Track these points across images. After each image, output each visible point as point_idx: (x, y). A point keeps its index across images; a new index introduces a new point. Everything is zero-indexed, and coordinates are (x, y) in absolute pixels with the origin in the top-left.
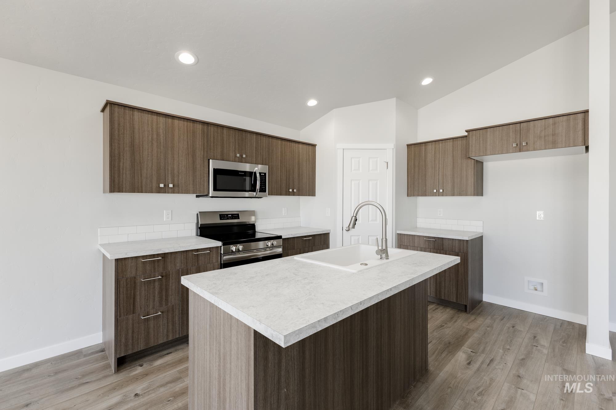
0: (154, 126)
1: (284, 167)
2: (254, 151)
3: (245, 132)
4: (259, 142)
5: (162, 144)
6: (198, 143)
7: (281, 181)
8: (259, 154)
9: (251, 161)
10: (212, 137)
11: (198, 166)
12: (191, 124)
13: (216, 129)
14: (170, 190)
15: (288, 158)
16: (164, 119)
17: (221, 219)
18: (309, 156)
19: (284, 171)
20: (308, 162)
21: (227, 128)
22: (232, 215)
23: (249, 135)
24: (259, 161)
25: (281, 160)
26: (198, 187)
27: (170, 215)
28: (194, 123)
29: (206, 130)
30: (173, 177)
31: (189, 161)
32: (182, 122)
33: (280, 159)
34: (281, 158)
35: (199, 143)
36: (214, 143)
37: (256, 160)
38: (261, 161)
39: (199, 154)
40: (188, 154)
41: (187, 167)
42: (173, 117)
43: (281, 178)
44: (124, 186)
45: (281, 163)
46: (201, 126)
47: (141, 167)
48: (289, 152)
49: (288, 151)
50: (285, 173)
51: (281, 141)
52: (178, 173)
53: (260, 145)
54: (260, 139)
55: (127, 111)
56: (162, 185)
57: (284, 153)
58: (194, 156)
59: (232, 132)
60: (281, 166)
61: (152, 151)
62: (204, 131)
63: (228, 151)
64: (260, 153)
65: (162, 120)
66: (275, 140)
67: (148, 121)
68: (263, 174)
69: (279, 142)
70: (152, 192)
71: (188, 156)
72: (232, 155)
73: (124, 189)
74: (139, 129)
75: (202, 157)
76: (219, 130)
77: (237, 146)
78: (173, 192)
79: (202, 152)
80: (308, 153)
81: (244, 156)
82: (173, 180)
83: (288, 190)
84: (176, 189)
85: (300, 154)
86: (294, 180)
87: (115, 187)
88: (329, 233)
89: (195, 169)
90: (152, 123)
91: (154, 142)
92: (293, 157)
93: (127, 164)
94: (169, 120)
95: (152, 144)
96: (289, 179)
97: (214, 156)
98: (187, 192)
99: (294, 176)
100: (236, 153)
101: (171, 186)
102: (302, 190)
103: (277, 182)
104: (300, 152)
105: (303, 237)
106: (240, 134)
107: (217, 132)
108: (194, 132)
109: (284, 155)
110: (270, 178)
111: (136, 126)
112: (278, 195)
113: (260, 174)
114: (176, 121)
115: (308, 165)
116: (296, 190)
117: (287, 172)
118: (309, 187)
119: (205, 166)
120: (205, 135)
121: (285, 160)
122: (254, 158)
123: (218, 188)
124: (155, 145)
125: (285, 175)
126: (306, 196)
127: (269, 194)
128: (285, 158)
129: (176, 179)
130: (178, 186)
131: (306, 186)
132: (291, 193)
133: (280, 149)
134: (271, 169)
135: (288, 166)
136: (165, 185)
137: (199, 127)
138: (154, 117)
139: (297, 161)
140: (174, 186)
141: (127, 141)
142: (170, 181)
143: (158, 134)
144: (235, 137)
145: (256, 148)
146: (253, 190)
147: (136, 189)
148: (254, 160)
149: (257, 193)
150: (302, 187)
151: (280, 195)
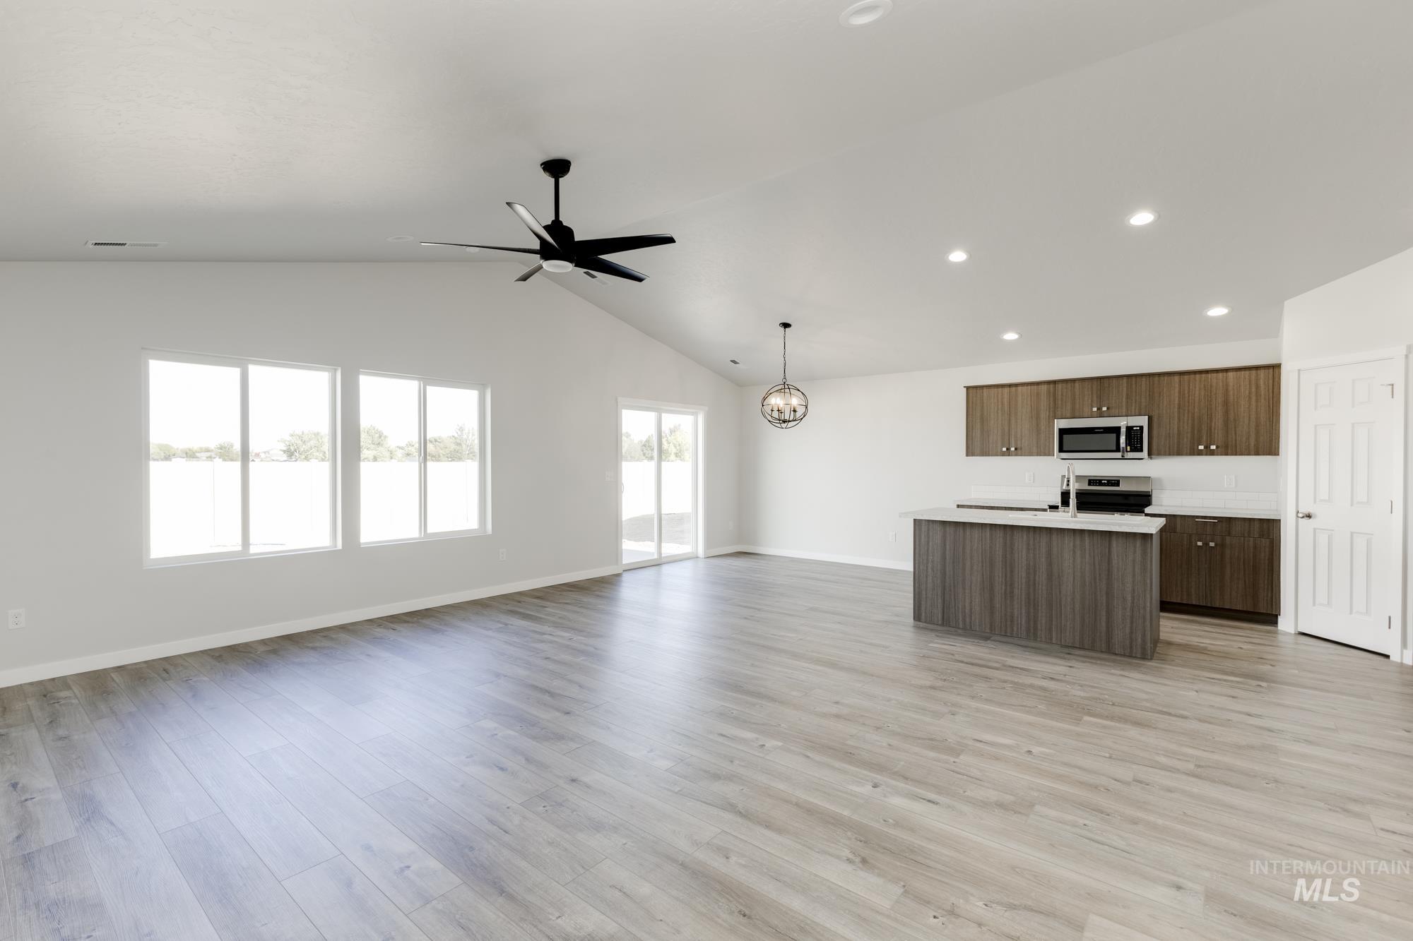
0: (1000, 398)
1: (1186, 415)
2: (1124, 400)
4: (1134, 386)
5: (1006, 412)
6: (1042, 404)
7: (1179, 435)
8: (1134, 401)
9: (1118, 414)
10: (1060, 393)
11: (1043, 428)
12: (1035, 387)
13: (1065, 385)
14: (1013, 454)
15: (1197, 399)
16: (1008, 389)
17: (1089, 485)
19: (1186, 419)
20: (1254, 398)
21: (1080, 381)
22: (1108, 481)
23: (1114, 381)
24: (1132, 411)
25: (1179, 405)
26: (1042, 449)
27: (1032, 478)
28: (1039, 386)
29: (1052, 389)
30: (1016, 441)
31: (1032, 423)
32: (1025, 388)
33: (1177, 402)
34: (1179, 401)
35: (1044, 403)
36: (1062, 401)
37: (1127, 410)
38: (1137, 411)
39: (1044, 415)
40: (1032, 417)
41: (1030, 430)
42: (1016, 385)
43: (1179, 431)
44: (976, 451)
45: (1179, 408)
46: (1046, 386)
47: (988, 434)
48: (1200, 389)
49: (1197, 388)
50: (1190, 421)
52: (1021, 436)
53: (1136, 390)
55: (979, 391)
56: (1004, 449)
57: (1186, 392)
58: (1038, 418)
59: (1086, 383)
60: (1179, 413)
61: (998, 419)
62: (1050, 392)
63: (1081, 407)
65: (1006, 390)
67: (994, 395)
68: (1138, 428)
70: (997, 456)
71: (1032, 419)
72: (1086, 409)
73: (976, 454)
74: (987, 403)
75: (1047, 418)
76: (1070, 385)
77: (1095, 398)
78: (1016, 455)
79: (1047, 413)
80: (1253, 382)
81: (1105, 409)
82: (1016, 443)
83: (1196, 447)
84: (1018, 452)
85: (1230, 388)
86: (1211, 433)
87: (970, 452)
88: (1280, 520)
89: (1038, 431)
90: (998, 396)
91: (1000, 412)
92: (1211, 395)
93: (977, 433)
94: (1013, 389)
95: (998, 413)
96: (1200, 431)
97: (1062, 414)
98: (1031, 454)
99: (1213, 424)
100: (1092, 407)
101: (1013, 449)
102: (1236, 446)
103: (1169, 436)
104: (1231, 384)
105: (1198, 517)
106: (1099, 383)
107: (1066, 388)
108: (1038, 394)
109: (1187, 395)
110: (1155, 432)
111: (985, 401)
112: (1173, 455)
113: (1129, 429)
114: (1020, 388)
115: (1254, 403)
116: (1217, 447)
117: (1193, 420)
118: (1257, 440)
119: (1049, 427)
120: (1052, 394)
121: (1189, 402)
122: (1124, 408)
123: (1064, 449)
124: (1000, 414)
125: (1190, 424)
126: (1249, 454)
127: (1150, 454)
128: (1189, 400)
129: (1019, 442)
130: (1021, 449)
131: (1248, 439)
132: (1204, 452)
133: (1177, 390)
134: (1155, 420)
135: (1196, 410)
136: (1007, 449)
137: (1044, 387)
138: (1000, 389)
139: (1220, 400)
140: (1016, 449)
141: (978, 414)
142: (1013, 445)
143: (1002, 404)
144: (1092, 387)
145: (1127, 395)
146: (1118, 450)
147: (985, 453)
148: (1124, 411)
149: (1145, 453)
150: (1236, 440)
151: (1179, 455)
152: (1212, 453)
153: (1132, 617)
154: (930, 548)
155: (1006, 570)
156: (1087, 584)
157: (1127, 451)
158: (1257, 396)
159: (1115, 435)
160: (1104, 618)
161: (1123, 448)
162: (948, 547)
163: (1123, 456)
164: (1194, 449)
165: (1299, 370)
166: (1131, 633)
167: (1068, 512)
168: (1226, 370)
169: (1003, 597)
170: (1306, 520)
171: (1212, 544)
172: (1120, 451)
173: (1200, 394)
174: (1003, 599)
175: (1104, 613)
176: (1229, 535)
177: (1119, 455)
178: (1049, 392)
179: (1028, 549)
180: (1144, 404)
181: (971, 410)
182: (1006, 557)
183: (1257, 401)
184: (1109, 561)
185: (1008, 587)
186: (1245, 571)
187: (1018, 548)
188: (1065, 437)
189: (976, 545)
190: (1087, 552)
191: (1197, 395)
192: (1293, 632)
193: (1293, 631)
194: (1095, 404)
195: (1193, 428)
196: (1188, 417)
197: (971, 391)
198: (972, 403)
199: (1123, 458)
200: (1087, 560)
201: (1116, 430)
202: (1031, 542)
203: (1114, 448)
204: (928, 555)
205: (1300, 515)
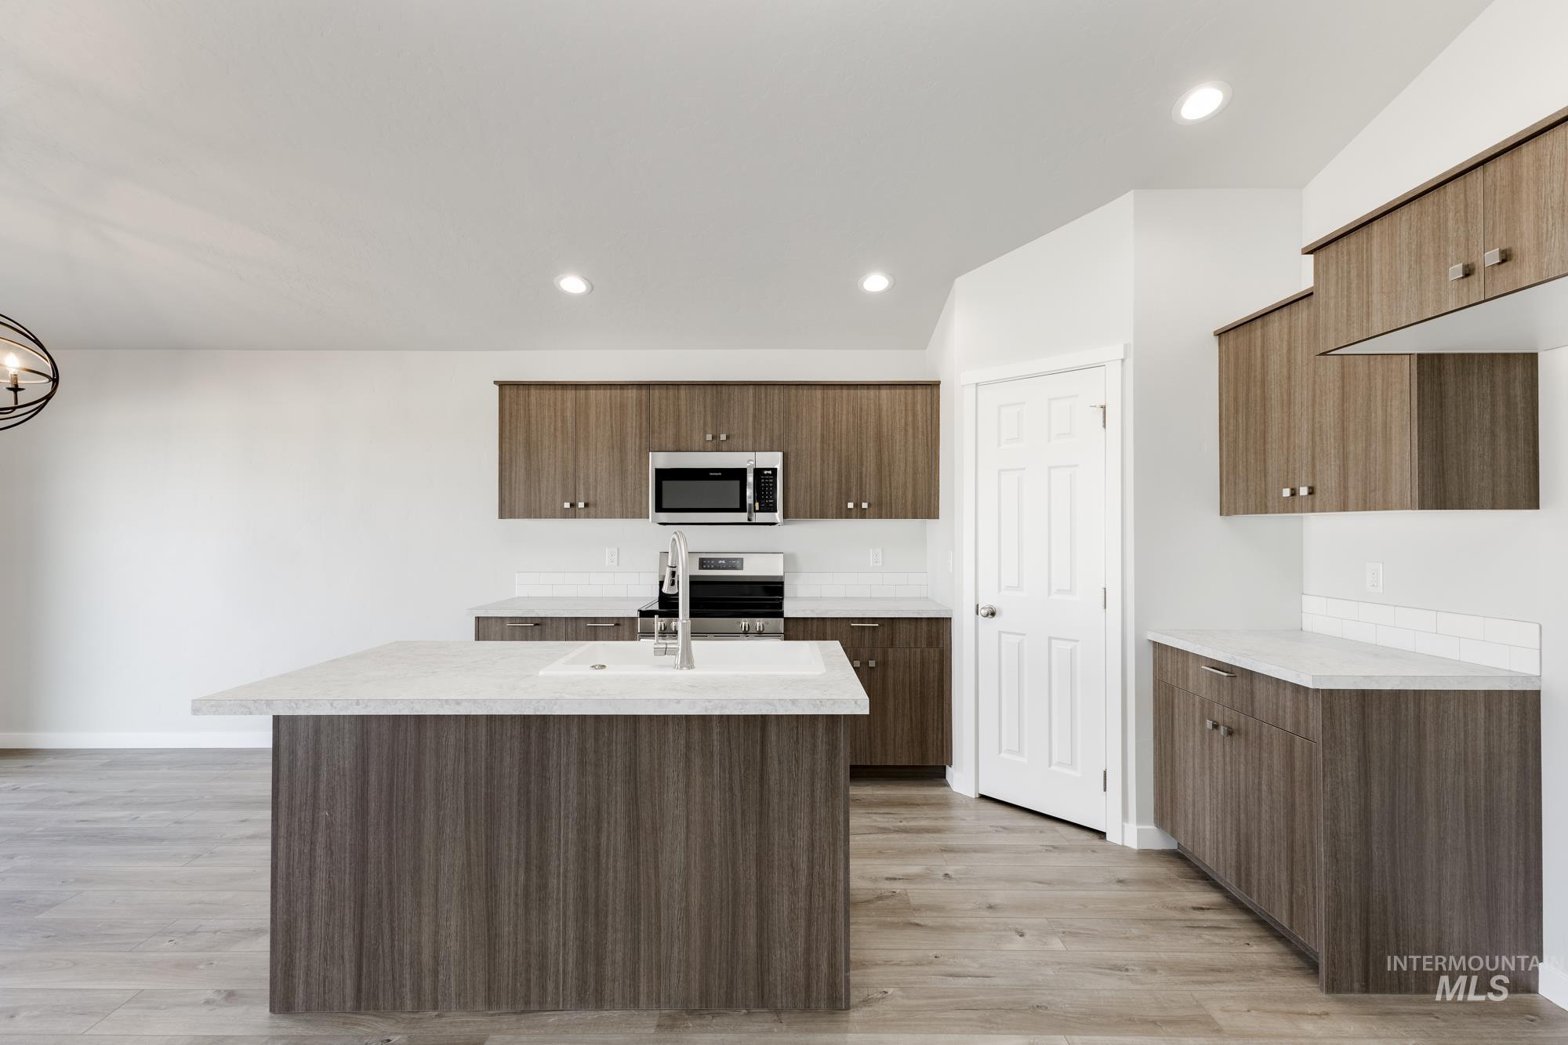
0: (559, 408)
1: (831, 454)
2: (750, 423)
3: (727, 387)
4: (763, 401)
5: (570, 435)
6: (629, 424)
7: (823, 485)
8: (763, 426)
9: (743, 447)
10: (657, 407)
11: (630, 467)
12: (617, 392)
13: (664, 392)
14: (582, 514)
15: (844, 427)
16: (573, 392)
17: (702, 568)
18: (914, 415)
19: (831, 460)
20: (910, 431)
21: (687, 386)
22: (727, 560)
23: (736, 390)
24: (763, 443)
25: (822, 436)
26: (629, 505)
27: (616, 557)
28: (623, 389)
29: (644, 398)
30: (587, 490)
31: (613, 459)
32: (601, 392)
33: (819, 432)
34: (823, 430)
35: (632, 423)
36: (660, 419)
37: (755, 441)
38: (768, 443)
39: (632, 443)
40: (613, 448)
41: (610, 472)
42: (587, 386)
43: (822, 478)
44: (517, 508)
45: (822, 442)
46: (635, 391)
47: (539, 477)
48: (848, 413)
49: (845, 412)
50: (836, 464)
51: (824, 389)
52: (596, 481)
53: (766, 408)
54: (766, 394)
55: (522, 392)
56: (567, 505)
57: (831, 416)
58: (622, 448)
59: (697, 390)
60: (822, 449)
61: (555, 448)
62: (641, 400)
63: (689, 432)
64: (766, 427)
65: (570, 394)
66: (805, 392)
67: (549, 403)
68: (770, 472)
69: (819, 393)
70: (555, 517)
71: (613, 451)
72: (697, 438)
73: (517, 514)
74: (537, 416)
75: (637, 449)
76: (671, 392)
77: (709, 419)
78: (588, 516)
79: (638, 439)
80: (910, 408)
81: (723, 437)
82: (587, 495)
83: (843, 505)
84: (591, 510)
85: (884, 414)
86: (861, 481)
87: (506, 510)
88: (950, 618)
89: (623, 473)
90: (555, 404)
91: (559, 434)
92: (861, 424)
93: (519, 473)
94: (582, 393)
95: (556, 436)
96: (848, 481)
97: (660, 445)
98: (610, 515)
99: (864, 469)
100: (705, 433)
101: (581, 505)
102: (891, 504)
103: (811, 487)
104: (884, 408)
105: (853, 619)
106: (715, 392)
107: (667, 398)
108: (623, 406)
109: (832, 422)
110: (792, 480)
111: (533, 413)
112: (816, 518)
113: (758, 472)
114: (592, 392)
115: (910, 439)
116: (869, 505)
117: (840, 463)
118: (914, 496)
119: (640, 467)
120: (644, 407)
121: (834, 433)
122: (751, 437)
123: (665, 506)
124: (559, 440)
125: (836, 468)
126: (906, 517)
127: (785, 516)
128: (834, 429)
129: (591, 493)
130: (595, 505)
131: (904, 493)
132: (854, 513)
133: (819, 412)
134: (792, 459)
135: (844, 446)
136: (571, 505)
137: (632, 394)
138: (559, 392)
139: (872, 432)
140: (586, 505)
141: (521, 437)
142: (582, 496)
143: (564, 421)
144: (705, 400)
145: (754, 416)
146: (742, 508)
147: (532, 513)
148: (750, 443)
149: (778, 516)
150: (891, 495)
151: (823, 518)
152: (862, 514)
153: (809, 911)
154: (322, 786)
155: (528, 829)
156: (716, 841)
157: (755, 511)
158: (914, 429)
159: (738, 482)
160: (752, 923)
161: (750, 505)
162: (373, 778)
163: (749, 520)
164: (841, 508)
165: (977, 384)
166: (808, 951)
167: (674, 652)
168: (879, 386)
169: (521, 901)
170: (990, 620)
171: (872, 664)
172: (746, 511)
173: (848, 419)
174: (521, 911)
175: (752, 910)
176: (892, 645)
177: (743, 517)
178: (640, 402)
179: (582, 764)
180: (776, 432)
181: (507, 428)
182: (528, 792)
183: (914, 436)
184: (762, 778)
185: (534, 874)
186: (911, 702)
187: (559, 764)
188: (666, 484)
189: (450, 768)
190: (716, 758)
191: (844, 423)
192: (974, 797)
193: (972, 795)
194: (709, 430)
195: (840, 476)
196: (834, 458)
197: (507, 390)
198: (511, 414)
199: (750, 523)
200: (716, 779)
201: (739, 474)
202: (590, 744)
203: (738, 506)
204: (315, 808)
205: (984, 612)
